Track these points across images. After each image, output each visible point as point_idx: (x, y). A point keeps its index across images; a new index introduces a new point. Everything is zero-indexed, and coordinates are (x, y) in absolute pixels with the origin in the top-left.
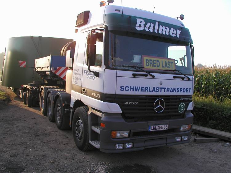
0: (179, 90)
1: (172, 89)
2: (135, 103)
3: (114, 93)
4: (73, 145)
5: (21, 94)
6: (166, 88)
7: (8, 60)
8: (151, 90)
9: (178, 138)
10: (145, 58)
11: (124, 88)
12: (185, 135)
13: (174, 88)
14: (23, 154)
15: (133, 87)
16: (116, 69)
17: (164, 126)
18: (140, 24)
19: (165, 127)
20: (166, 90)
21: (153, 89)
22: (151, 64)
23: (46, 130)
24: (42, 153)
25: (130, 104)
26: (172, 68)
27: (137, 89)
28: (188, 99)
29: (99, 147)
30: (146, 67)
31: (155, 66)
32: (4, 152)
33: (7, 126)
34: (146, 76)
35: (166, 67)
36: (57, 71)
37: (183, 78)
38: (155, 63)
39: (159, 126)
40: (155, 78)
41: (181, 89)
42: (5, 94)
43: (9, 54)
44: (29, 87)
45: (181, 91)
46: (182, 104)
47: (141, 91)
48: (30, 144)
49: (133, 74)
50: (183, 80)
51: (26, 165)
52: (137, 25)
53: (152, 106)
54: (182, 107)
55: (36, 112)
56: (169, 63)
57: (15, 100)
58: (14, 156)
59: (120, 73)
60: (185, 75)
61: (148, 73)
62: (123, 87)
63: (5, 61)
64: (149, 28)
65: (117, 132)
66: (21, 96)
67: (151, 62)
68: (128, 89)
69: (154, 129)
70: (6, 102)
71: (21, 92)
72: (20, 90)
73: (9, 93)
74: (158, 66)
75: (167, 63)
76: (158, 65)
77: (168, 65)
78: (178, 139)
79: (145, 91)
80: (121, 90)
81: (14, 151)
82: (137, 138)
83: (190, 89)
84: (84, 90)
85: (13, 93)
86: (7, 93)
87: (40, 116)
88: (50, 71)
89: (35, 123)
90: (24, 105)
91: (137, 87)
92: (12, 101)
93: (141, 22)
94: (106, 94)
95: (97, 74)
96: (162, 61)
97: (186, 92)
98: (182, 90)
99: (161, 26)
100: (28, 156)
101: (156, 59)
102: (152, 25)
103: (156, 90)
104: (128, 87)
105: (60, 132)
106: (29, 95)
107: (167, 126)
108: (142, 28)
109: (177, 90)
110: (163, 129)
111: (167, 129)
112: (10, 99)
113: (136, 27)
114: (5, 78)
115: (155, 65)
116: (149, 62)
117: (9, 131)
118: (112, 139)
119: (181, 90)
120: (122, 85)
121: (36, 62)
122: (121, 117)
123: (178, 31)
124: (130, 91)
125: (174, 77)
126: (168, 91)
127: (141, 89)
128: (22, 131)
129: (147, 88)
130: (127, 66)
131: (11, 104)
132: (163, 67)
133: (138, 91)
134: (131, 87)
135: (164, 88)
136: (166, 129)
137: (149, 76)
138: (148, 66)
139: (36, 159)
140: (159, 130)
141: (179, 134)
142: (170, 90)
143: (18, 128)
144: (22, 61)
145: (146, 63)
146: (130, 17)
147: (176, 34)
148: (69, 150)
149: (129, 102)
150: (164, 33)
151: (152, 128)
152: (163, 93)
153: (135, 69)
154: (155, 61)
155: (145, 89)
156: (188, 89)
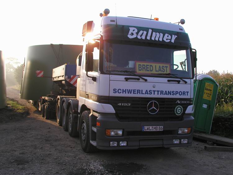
0: (175, 93)
1: (166, 91)
2: (127, 104)
3: (108, 95)
4: (79, 148)
5: (40, 106)
6: (159, 91)
7: (28, 71)
8: (144, 92)
9: (177, 140)
10: (138, 64)
11: (117, 91)
12: (184, 138)
13: (169, 91)
14: (31, 153)
15: (126, 90)
16: (110, 74)
17: (158, 127)
18: (133, 32)
19: (160, 128)
20: (159, 93)
21: (146, 92)
22: (144, 69)
23: (57, 137)
24: (48, 153)
25: (123, 105)
26: (167, 72)
27: (130, 92)
28: (186, 102)
29: (96, 145)
30: (138, 72)
31: (148, 71)
32: (15, 151)
33: (21, 134)
34: (138, 79)
35: (160, 71)
36: (71, 79)
37: (179, 82)
38: (148, 68)
39: (153, 127)
40: (148, 81)
41: (176, 92)
42: (24, 108)
43: (28, 64)
44: (47, 98)
45: (176, 94)
46: (179, 107)
47: (134, 93)
48: (39, 146)
49: (125, 78)
50: (179, 83)
51: (32, 160)
52: (129, 34)
53: (146, 108)
54: (179, 109)
55: (53, 124)
56: (163, 68)
57: (34, 114)
58: (23, 153)
59: (113, 77)
60: (181, 78)
61: (140, 77)
62: (116, 89)
63: (24, 72)
64: (141, 36)
65: (111, 130)
66: (40, 109)
67: (144, 67)
68: (121, 91)
69: (148, 129)
70: (24, 115)
71: (40, 105)
72: (39, 102)
73: (29, 108)
74: (151, 71)
75: (161, 67)
76: (151, 69)
77: (162, 69)
78: (176, 142)
79: (137, 93)
80: (114, 92)
81: (24, 151)
82: (131, 137)
83: (187, 92)
84: (87, 95)
85: (33, 107)
86: (27, 107)
87: (56, 127)
88: (65, 80)
89: (49, 132)
90: (43, 118)
91: (130, 90)
92: (31, 115)
93: (134, 30)
94: (101, 96)
95: (94, 79)
96: (156, 66)
97: (183, 95)
98: (178, 93)
99: (154, 33)
100: (35, 154)
101: (149, 64)
102: (145, 33)
103: (149, 92)
104: (121, 90)
105: (71, 138)
106: (46, 106)
107: (162, 127)
108: (135, 36)
109: (172, 93)
110: (158, 130)
111: (162, 130)
112: (29, 113)
113: (128, 36)
114: (25, 91)
115: (148, 69)
116: (142, 67)
117: (22, 137)
118: (106, 137)
120: (114, 88)
121: (53, 71)
122: (115, 116)
123: (173, 36)
124: (123, 93)
125: (169, 81)
126: (162, 94)
127: (134, 92)
128: (34, 138)
129: (140, 91)
130: (120, 71)
131: (29, 117)
132: (156, 71)
133: (131, 93)
134: (123, 90)
135: (157, 91)
136: (160, 130)
137: (141, 80)
138: (141, 70)
139: (41, 156)
140: (153, 130)
141: (177, 136)
142: (164, 93)
143: (31, 136)
144: (39, 71)
145: (139, 67)
146: (123, 26)
147: (171, 40)
148: (74, 152)
149: (122, 103)
150: (157, 39)
151: (146, 128)
152: (156, 96)
153: (128, 74)
154: (148, 65)
155: (138, 92)
156: (185, 92)
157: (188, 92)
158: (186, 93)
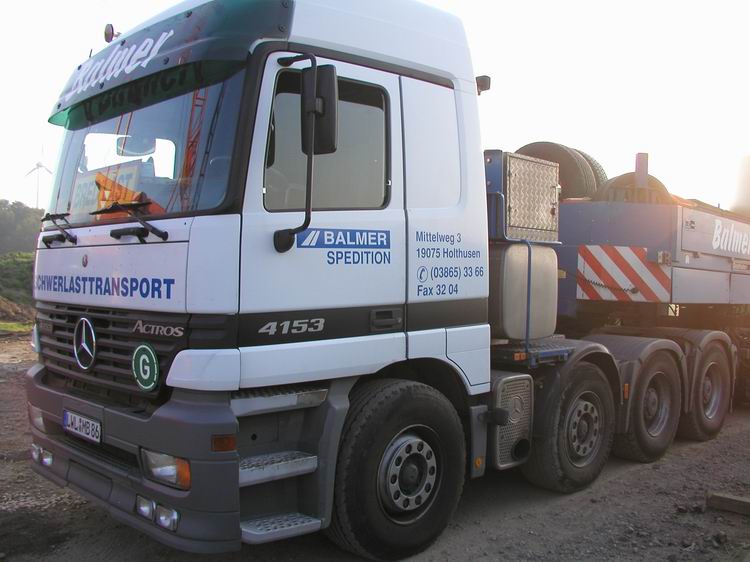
0: (129, 285)
1: (107, 280)
13: (114, 280)
17: (91, 423)
20: (94, 285)
28: (164, 329)
37: (143, 236)
38: (91, 193)
40: (78, 242)
41: (132, 281)
45: (133, 289)
46: (144, 351)
50: (144, 242)
54: (145, 363)
79: (59, 290)
83: (169, 283)
97: (153, 296)
98: (135, 289)
109: (121, 288)
111: (98, 440)
119: (134, 285)
126: (99, 291)
136: (94, 438)
142: (103, 288)
151: (70, 420)
156: (159, 281)
157: (172, 281)
158: (164, 288)
